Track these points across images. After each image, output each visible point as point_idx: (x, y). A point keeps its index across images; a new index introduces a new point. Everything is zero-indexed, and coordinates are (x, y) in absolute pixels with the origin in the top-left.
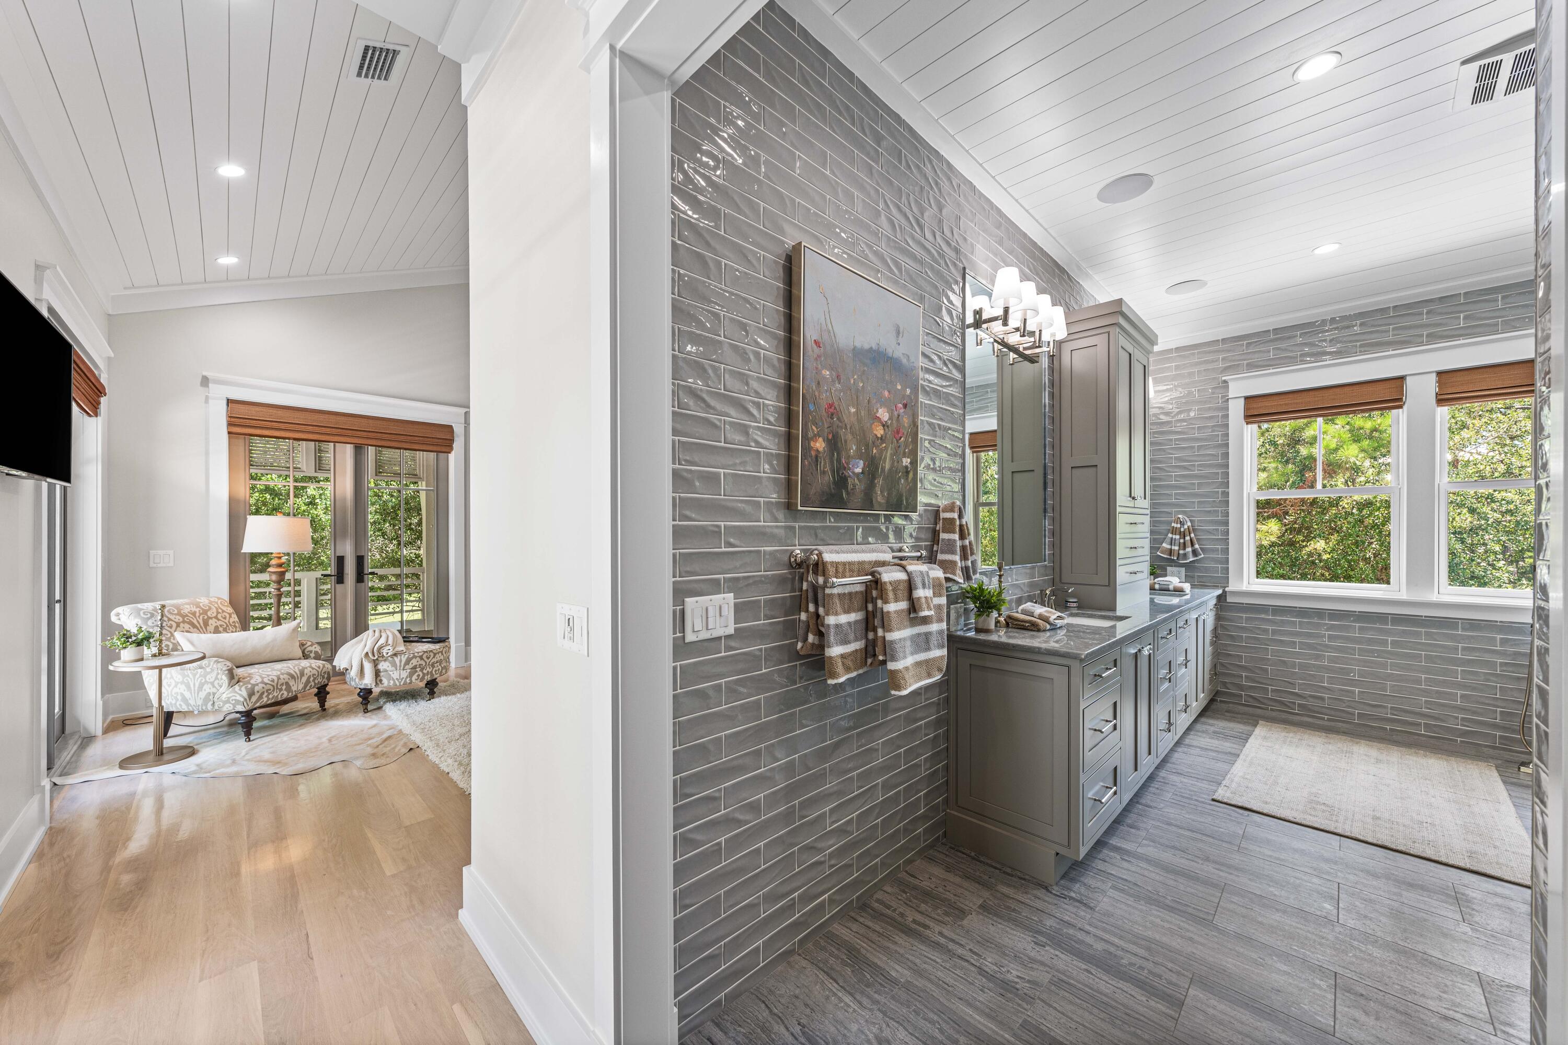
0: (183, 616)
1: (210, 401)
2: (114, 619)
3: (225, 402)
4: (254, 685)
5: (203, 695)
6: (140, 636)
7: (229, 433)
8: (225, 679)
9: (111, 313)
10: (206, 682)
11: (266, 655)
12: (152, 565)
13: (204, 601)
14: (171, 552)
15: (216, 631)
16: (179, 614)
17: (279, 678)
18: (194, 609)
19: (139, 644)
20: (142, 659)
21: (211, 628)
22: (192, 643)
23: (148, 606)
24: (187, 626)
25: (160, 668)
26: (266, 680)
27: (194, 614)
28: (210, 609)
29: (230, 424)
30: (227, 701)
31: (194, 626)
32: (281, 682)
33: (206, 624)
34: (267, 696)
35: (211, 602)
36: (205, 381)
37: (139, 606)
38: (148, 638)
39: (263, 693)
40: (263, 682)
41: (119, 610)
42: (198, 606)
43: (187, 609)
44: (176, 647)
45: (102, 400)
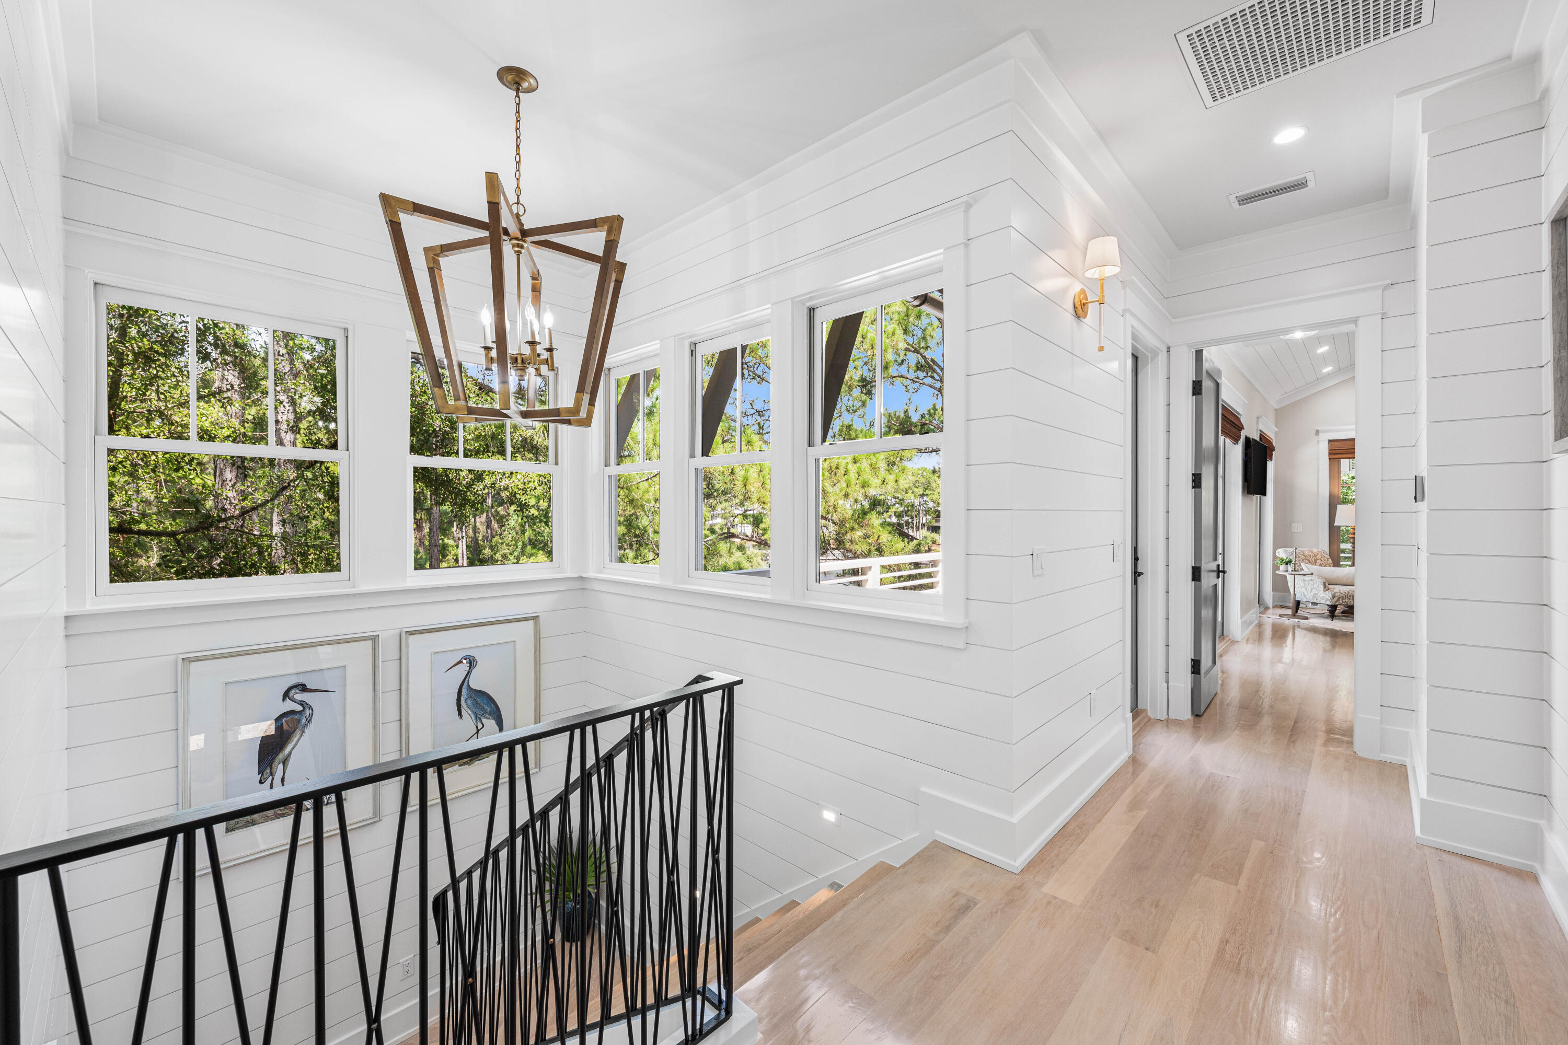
0: (1305, 556)
1: (1320, 443)
2: (1277, 554)
3: (1327, 442)
4: (1335, 593)
5: (1312, 594)
6: (1287, 560)
7: (1329, 459)
8: (1322, 587)
9: (1277, 408)
10: (1314, 588)
11: (1344, 581)
12: (1293, 531)
13: (1315, 550)
14: (1301, 525)
15: (1320, 565)
16: (1303, 555)
17: (1348, 592)
18: (1310, 554)
19: (1287, 563)
20: (1287, 571)
21: (1318, 564)
22: (1308, 569)
23: (1290, 550)
24: (1307, 561)
25: (1295, 575)
26: (1341, 592)
27: (1310, 556)
28: (1318, 554)
29: (1330, 454)
30: (1322, 599)
31: (1310, 562)
32: (1349, 594)
33: (1316, 562)
34: (1342, 600)
35: (1318, 551)
36: (1317, 432)
37: (1287, 549)
38: (1290, 562)
39: (1339, 598)
40: (1340, 592)
41: (1279, 550)
42: (1312, 552)
43: (1307, 553)
44: (1302, 569)
45: (1274, 453)
